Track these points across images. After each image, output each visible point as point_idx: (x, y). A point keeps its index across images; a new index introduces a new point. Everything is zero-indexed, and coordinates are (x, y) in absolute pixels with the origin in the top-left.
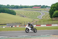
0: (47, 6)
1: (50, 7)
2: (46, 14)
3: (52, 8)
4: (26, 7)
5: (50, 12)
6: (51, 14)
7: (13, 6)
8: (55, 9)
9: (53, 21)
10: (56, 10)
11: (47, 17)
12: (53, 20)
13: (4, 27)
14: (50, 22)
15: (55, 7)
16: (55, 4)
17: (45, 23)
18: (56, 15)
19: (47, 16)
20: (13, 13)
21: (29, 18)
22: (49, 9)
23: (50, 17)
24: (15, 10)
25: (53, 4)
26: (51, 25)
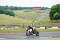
0: (47, 8)
1: (50, 9)
2: (46, 16)
3: (53, 10)
4: (25, 8)
5: (50, 14)
6: (51, 16)
7: (12, 8)
8: (55, 10)
9: (53, 24)
10: (56, 12)
12: (53, 22)
13: (2, 29)
15: (56, 9)
16: (55, 6)
17: (44, 25)
18: (56, 17)
19: (46, 18)
20: (12, 15)
21: (28, 19)
22: (49, 11)
23: (50, 19)
24: (14, 11)
25: (53, 6)
26: (51, 28)
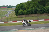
1: (15, 7)
2: (12, 13)
3: (18, 8)
5: (16, 11)
6: (16, 12)
8: (19, 8)
11: (13, 15)
12: (18, 18)
14: (16, 19)
17: (11, 20)
18: (20, 13)
22: (14, 9)
23: (15, 15)
25: (18, 5)
26: (17, 22)
